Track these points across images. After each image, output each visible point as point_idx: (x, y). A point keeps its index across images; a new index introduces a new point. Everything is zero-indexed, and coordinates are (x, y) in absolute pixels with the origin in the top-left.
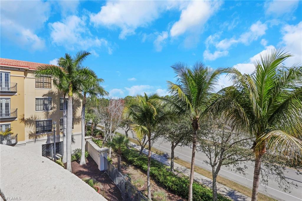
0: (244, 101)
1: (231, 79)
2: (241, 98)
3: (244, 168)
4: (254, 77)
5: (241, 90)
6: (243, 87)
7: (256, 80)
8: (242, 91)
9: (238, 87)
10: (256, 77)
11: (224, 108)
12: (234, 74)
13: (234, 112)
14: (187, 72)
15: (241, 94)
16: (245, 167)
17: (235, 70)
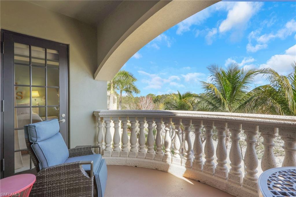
0: (280, 98)
1: (268, 79)
2: (278, 96)
3: (279, 163)
4: (291, 77)
5: (278, 88)
6: (279, 86)
7: (293, 79)
8: (279, 90)
9: (275, 86)
10: (294, 77)
11: (261, 104)
12: (270, 75)
13: (270, 107)
14: (221, 73)
15: (277, 92)
16: (280, 161)
17: (272, 71)
